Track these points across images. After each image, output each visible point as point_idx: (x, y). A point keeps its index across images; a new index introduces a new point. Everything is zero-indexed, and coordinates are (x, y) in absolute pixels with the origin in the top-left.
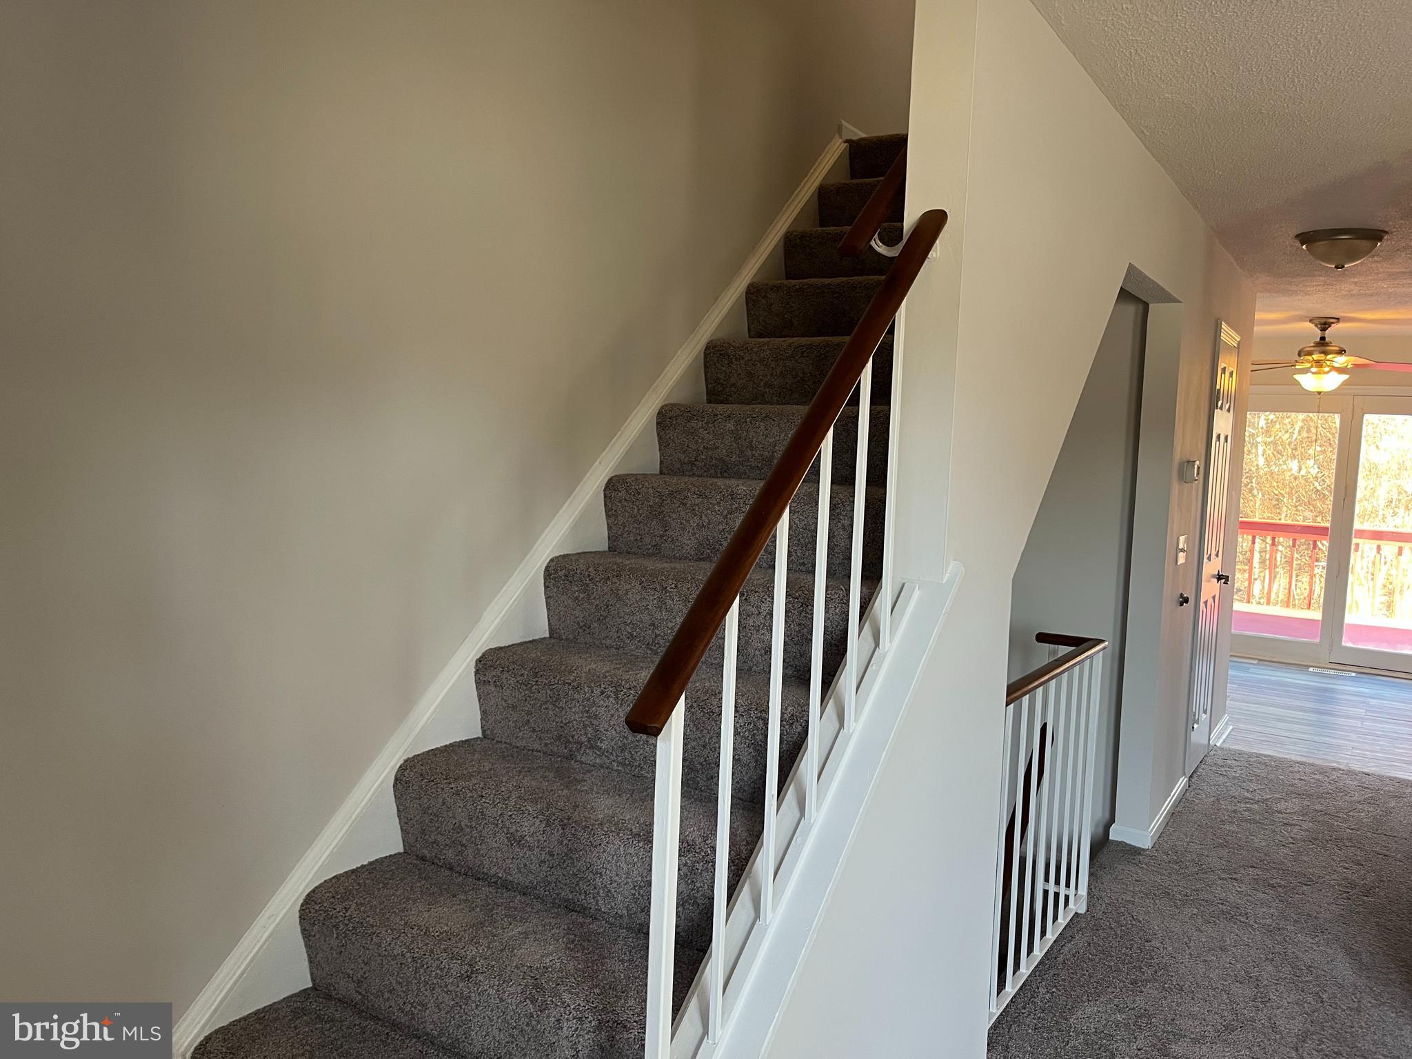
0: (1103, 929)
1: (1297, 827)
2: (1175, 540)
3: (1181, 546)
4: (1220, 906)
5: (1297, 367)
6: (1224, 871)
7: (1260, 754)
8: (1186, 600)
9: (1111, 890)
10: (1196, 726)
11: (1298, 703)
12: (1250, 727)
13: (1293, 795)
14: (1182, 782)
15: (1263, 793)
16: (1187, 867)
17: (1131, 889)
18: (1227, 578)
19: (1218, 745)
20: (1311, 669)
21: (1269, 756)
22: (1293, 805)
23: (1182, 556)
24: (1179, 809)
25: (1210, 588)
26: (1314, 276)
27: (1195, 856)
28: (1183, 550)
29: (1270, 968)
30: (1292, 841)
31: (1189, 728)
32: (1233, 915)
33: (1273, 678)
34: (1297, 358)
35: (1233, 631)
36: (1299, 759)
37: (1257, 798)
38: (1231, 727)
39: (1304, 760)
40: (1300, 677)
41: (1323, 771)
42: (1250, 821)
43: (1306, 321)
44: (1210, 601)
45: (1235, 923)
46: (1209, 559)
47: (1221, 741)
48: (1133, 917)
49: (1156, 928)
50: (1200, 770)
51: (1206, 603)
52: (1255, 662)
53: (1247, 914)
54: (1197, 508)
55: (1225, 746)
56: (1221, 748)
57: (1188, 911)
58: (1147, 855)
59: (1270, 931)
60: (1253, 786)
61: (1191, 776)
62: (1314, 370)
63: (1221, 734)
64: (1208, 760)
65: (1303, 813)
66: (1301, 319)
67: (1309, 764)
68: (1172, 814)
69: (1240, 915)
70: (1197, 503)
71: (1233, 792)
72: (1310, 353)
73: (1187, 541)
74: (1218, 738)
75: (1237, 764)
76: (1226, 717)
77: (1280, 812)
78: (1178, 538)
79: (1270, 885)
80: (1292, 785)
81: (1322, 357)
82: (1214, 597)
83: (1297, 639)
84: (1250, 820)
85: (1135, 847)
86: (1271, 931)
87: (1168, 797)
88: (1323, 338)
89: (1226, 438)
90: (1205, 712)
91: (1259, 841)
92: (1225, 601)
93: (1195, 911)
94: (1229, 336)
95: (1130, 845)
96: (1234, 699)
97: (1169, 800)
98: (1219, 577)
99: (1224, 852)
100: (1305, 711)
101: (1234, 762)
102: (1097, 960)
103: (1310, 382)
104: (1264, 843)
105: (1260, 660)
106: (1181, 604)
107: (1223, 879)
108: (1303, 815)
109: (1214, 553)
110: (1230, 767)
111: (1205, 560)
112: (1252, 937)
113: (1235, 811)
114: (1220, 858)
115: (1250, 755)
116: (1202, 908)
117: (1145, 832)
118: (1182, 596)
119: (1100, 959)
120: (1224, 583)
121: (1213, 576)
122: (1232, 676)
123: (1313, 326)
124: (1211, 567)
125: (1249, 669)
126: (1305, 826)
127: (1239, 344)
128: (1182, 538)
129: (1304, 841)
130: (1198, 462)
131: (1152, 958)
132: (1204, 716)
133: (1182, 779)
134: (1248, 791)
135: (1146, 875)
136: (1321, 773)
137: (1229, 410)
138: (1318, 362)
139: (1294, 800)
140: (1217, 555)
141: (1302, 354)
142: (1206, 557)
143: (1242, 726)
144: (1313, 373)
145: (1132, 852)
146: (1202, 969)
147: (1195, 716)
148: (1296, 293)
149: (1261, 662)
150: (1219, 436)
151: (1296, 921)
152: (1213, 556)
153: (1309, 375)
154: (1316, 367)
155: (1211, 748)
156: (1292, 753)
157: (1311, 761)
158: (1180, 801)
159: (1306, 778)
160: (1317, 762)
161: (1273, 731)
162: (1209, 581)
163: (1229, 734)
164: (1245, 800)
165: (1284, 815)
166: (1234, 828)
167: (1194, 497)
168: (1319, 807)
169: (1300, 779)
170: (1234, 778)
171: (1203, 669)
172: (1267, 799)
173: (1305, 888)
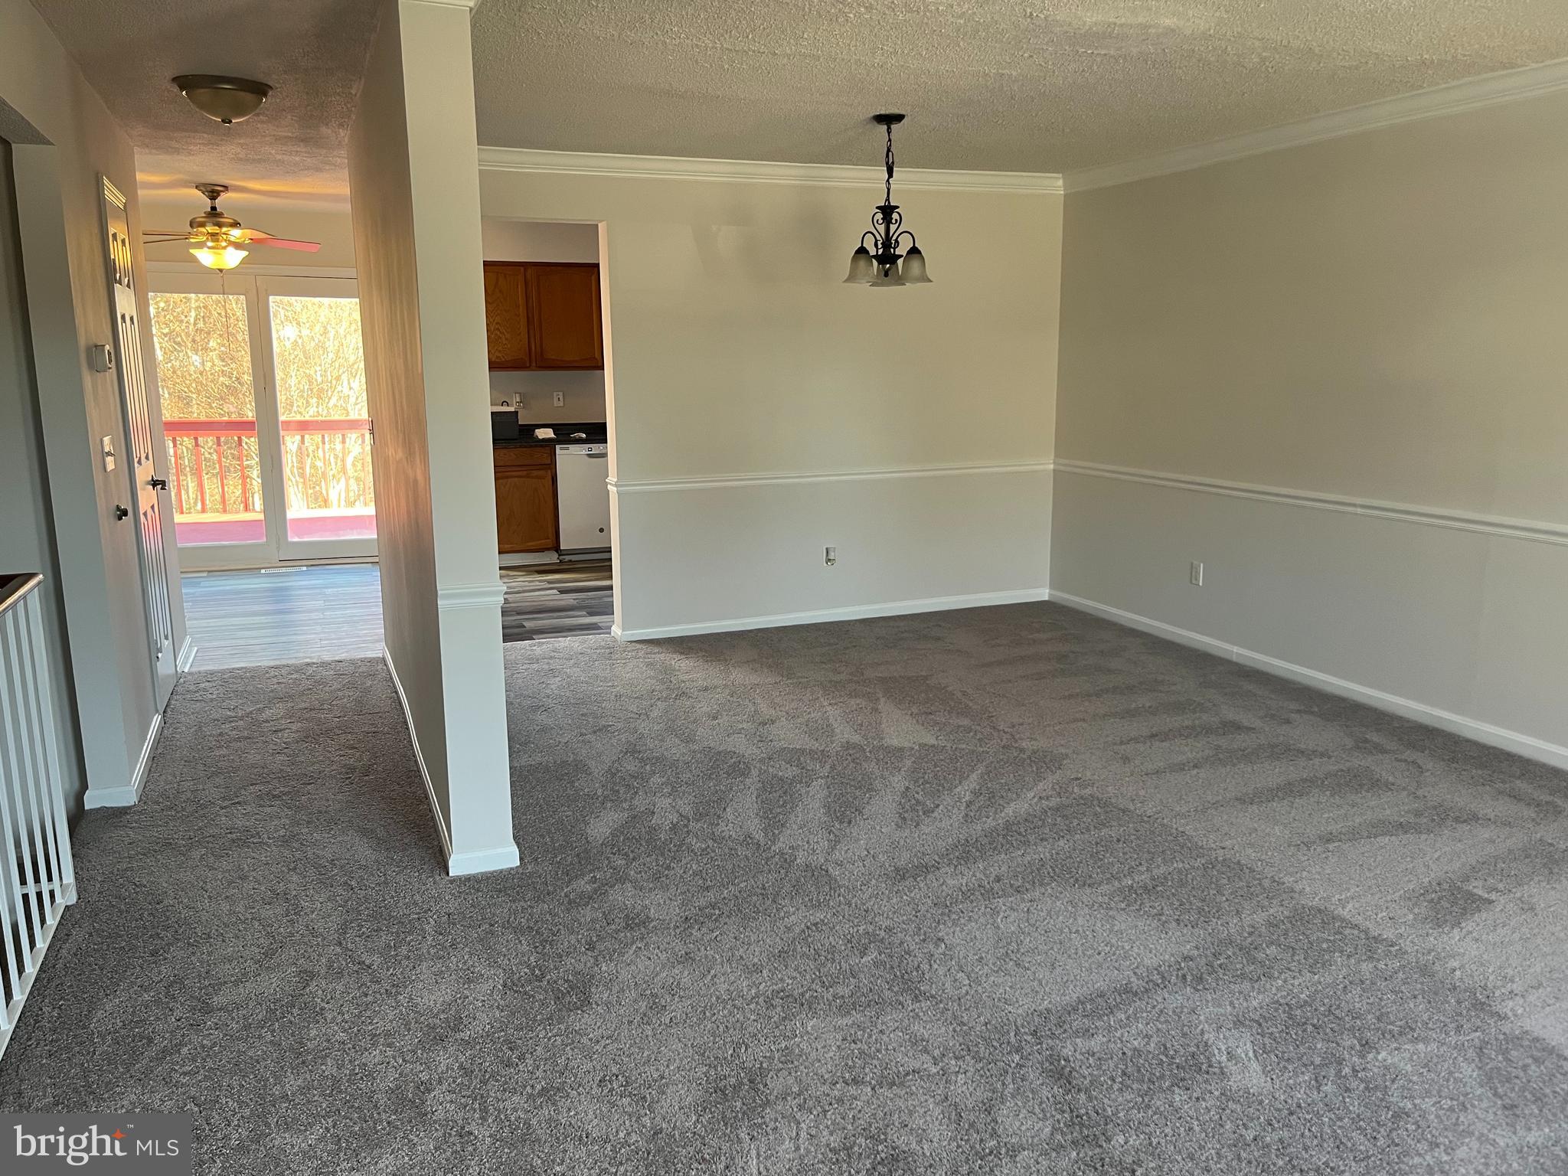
0: (104, 911)
1: (287, 731)
2: (98, 441)
3: (107, 450)
4: (229, 836)
5: (192, 240)
6: (224, 799)
7: (233, 669)
8: (125, 513)
9: (101, 865)
10: (160, 655)
11: (256, 608)
12: (216, 644)
13: (275, 701)
14: (156, 720)
15: (245, 708)
16: (184, 809)
17: (126, 855)
18: (163, 483)
19: (186, 670)
20: (263, 571)
21: (242, 668)
22: (279, 710)
23: (110, 460)
24: (159, 751)
25: (147, 497)
26: (196, 131)
27: (189, 794)
28: (109, 454)
29: (295, 878)
30: (285, 746)
31: (152, 659)
32: (244, 839)
33: (228, 588)
34: (189, 229)
35: (179, 545)
36: (272, 663)
37: (240, 715)
38: (196, 648)
39: (278, 663)
40: (257, 580)
41: (298, 669)
42: (238, 740)
43: (191, 187)
44: (150, 512)
45: (248, 847)
46: (139, 462)
47: (188, 665)
48: (135, 884)
49: (165, 885)
50: (173, 702)
51: (145, 514)
52: (205, 574)
53: (258, 833)
54: (116, 406)
55: (194, 670)
56: (190, 673)
57: (196, 854)
58: (134, 812)
59: (285, 842)
60: (233, 703)
61: (164, 712)
62: (210, 244)
63: (187, 658)
64: (179, 689)
65: (289, 714)
66: (185, 184)
67: (284, 666)
68: (153, 758)
69: (252, 836)
70: (114, 397)
71: (215, 716)
72: (202, 225)
73: (112, 442)
74: (185, 663)
75: (211, 684)
76: (188, 640)
77: (267, 721)
78: (102, 441)
79: (274, 796)
80: (272, 691)
81: (216, 229)
82: (153, 507)
83: (243, 543)
84: (238, 738)
85: (118, 808)
86: (287, 841)
87: (145, 742)
88: (214, 208)
89: (132, 319)
90: (166, 638)
91: (253, 757)
92: (164, 510)
93: (203, 851)
94: (113, 196)
95: (112, 808)
96: (194, 619)
97: (146, 744)
98: (154, 483)
99: (219, 780)
100: (269, 614)
101: (207, 684)
102: (105, 947)
103: (206, 257)
104: (259, 757)
105: (209, 572)
106: (120, 518)
107: (225, 807)
108: (290, 718)
109: (143, 456)
110: (205, 690)
111: (136, 465)
112: (269, 854)
113: (221, 734)
114: (217, 787)
115: (223, 672)
116: (210, 845)
117: (127, 788)
118: (118, 508)
119: (108, 945)
120: (162, 489)
121: (148, 483)
122: (186, 594)
123: (200, 193)
124: (144, 472)
125: (200, 583)
126: (294, 727)
127: (125, 207)
128: (107, 440)
129: (297, 742)
130: (107, 347)
131: (168, 918)
132: (166, 642)
133: (155, 717)
134: (229, 710)
135: (139, 834)
136: (297, 672)
137: (128, 286)
138: (213, 235)
139: (278, 705)
140: (147, 458)
141: (194, 225)
142: (136, 460)
143: (207, 645)
144: (209, 248)
145: (114, 815)
146: (225, 907)
147: (157, 643)
148: (177, 151)
149: (211, 574)
150: (123, 317)
151: (308, 822)
152: (143, 459)
153: (205, 249)
154: (213, 241)
155: (179, 676)
156: (263, 659)
157: (284, 662)
158: (157, 742)
159: (284, 681)
160: (290, 662)
161: (242, 642)
162: (144, 489)
163: (195, 656)
164: (228, 720)
165: (272, 723)
166: (224, 751)
167: (110, 389)
168: (303, 705)
169: (279, 683)
170: (212, 700)
171: (156, 591)
172: (251, 712)
173: (309, 787)
